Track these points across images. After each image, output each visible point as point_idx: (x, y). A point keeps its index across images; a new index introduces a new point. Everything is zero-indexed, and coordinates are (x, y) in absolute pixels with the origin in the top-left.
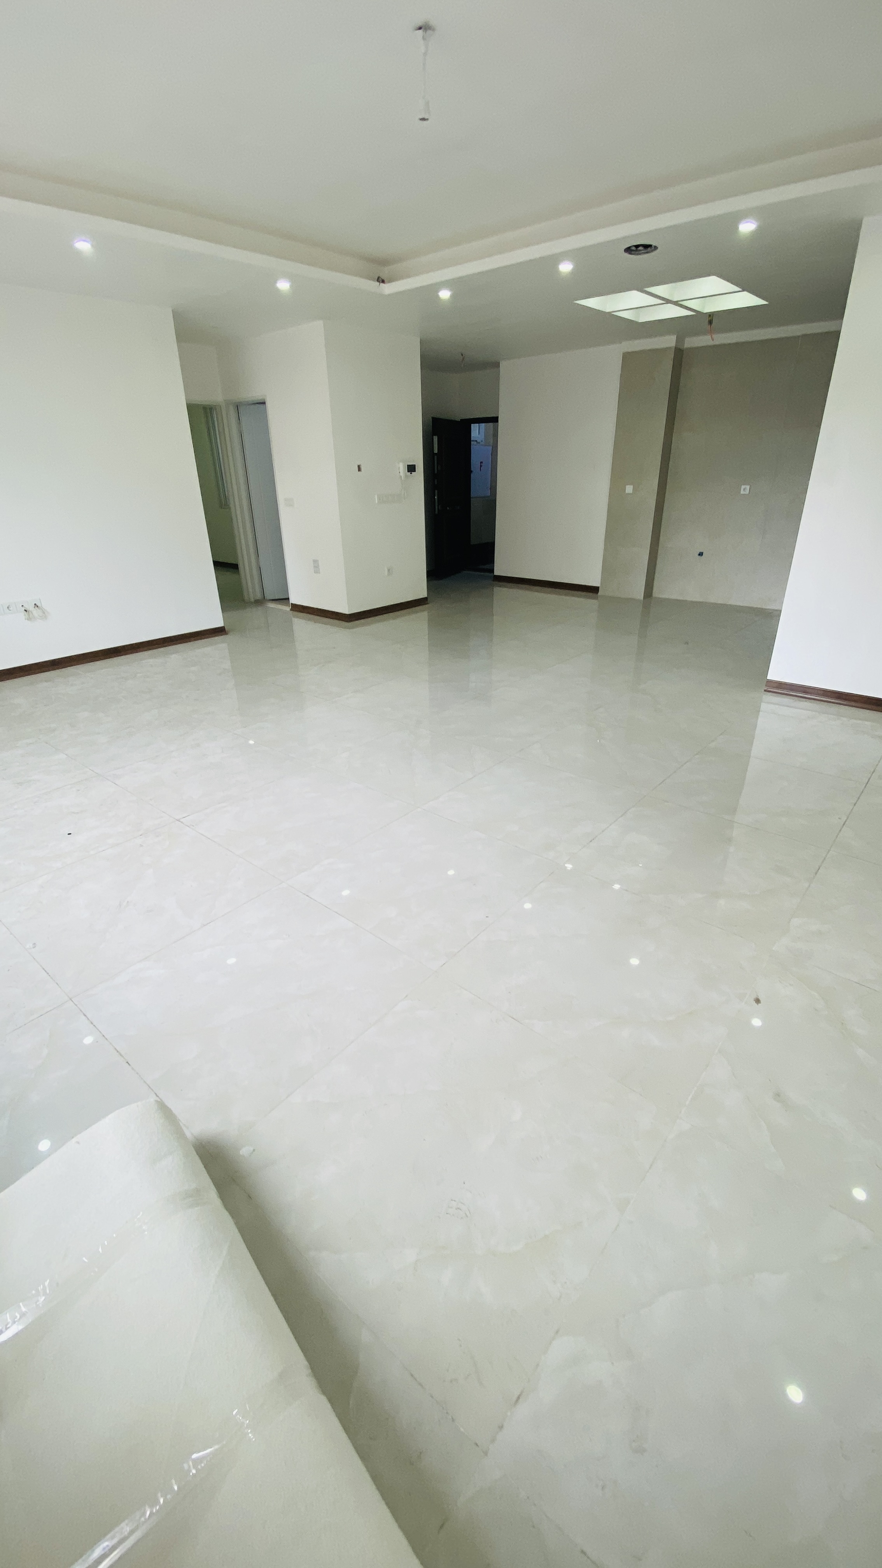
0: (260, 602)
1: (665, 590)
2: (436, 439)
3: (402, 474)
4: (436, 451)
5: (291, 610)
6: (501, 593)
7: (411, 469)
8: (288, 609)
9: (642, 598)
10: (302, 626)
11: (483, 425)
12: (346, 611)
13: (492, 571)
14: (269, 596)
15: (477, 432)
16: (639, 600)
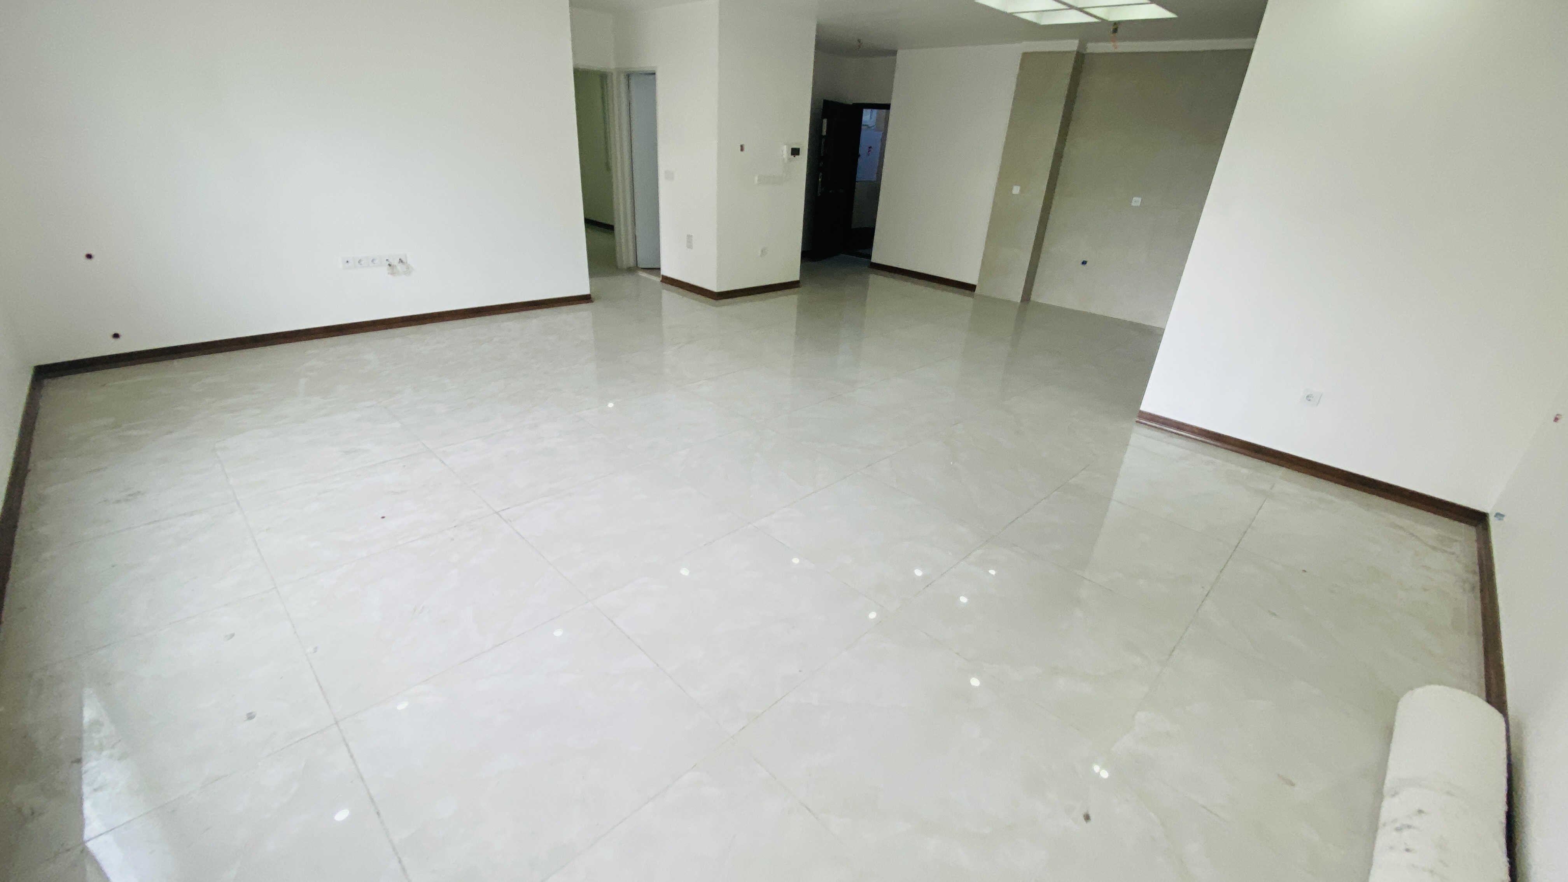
0: (633, 269)
1: (1044, 295)
2: (825, 121)
3: (784, 157)
4: (824, 133)
5: (661, 281)
6: (876, 280)
7: (795, 152)
8: (659, 280)
9: (1019, 301)
10: (670, 298)
11: (875, 111)
12: (715, 288)
13: (870, 257)
14: (641, 265)
15: (868, 117)
16: (1015, 303)
